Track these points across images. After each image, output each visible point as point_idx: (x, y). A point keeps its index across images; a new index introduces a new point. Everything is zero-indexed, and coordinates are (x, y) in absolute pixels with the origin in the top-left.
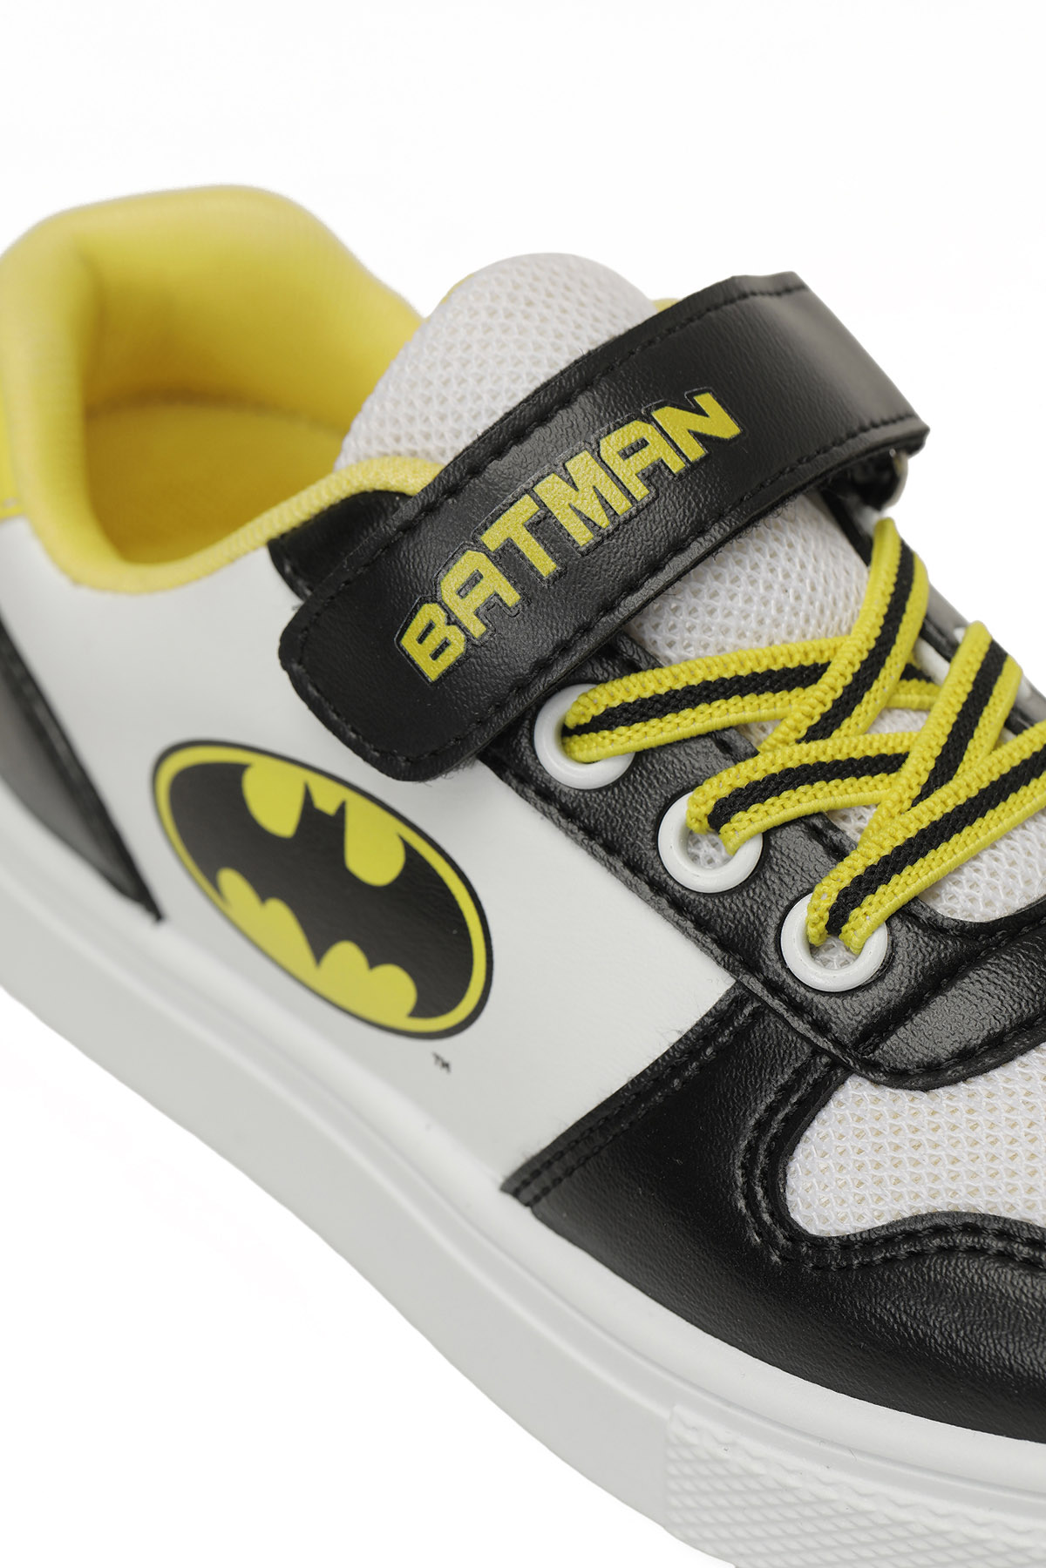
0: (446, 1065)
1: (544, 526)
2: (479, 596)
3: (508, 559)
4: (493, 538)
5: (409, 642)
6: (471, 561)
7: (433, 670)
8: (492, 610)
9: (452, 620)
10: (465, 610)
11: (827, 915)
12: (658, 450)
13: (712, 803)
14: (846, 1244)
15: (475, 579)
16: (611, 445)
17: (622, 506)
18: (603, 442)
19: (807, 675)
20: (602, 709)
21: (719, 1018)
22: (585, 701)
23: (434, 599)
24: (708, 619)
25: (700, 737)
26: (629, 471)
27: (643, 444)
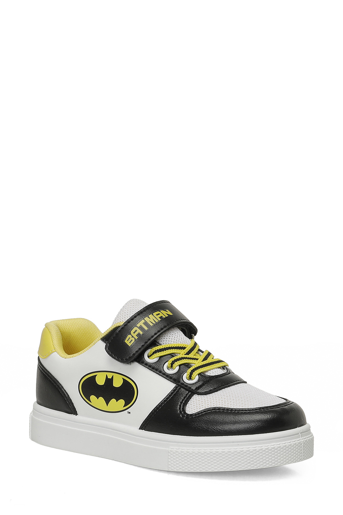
0: (130, 413)
1: (146, 323)
2: (137, 333)
3: (141, 328)
4: (138, 325)
5: (126, 341)
6: (135, 328)
7: (130, 345)
8: (139, 335)
9: (132, 337)
10: (135, 335)
11: (189, 374)
12: (161, 315)
13: (171, 361)
14: (195, 414)
15: (136, 331)
16: (155, 314)
17: (157, 321)
18: (153, 313)
19: (184, 348)
20: (154, 350)
21: (174, 390)
22: (152, 349)
23: (130, 334)
24: (169, 340)
25: (169, 354)
26: (158, 317)
27: (159, 314)
